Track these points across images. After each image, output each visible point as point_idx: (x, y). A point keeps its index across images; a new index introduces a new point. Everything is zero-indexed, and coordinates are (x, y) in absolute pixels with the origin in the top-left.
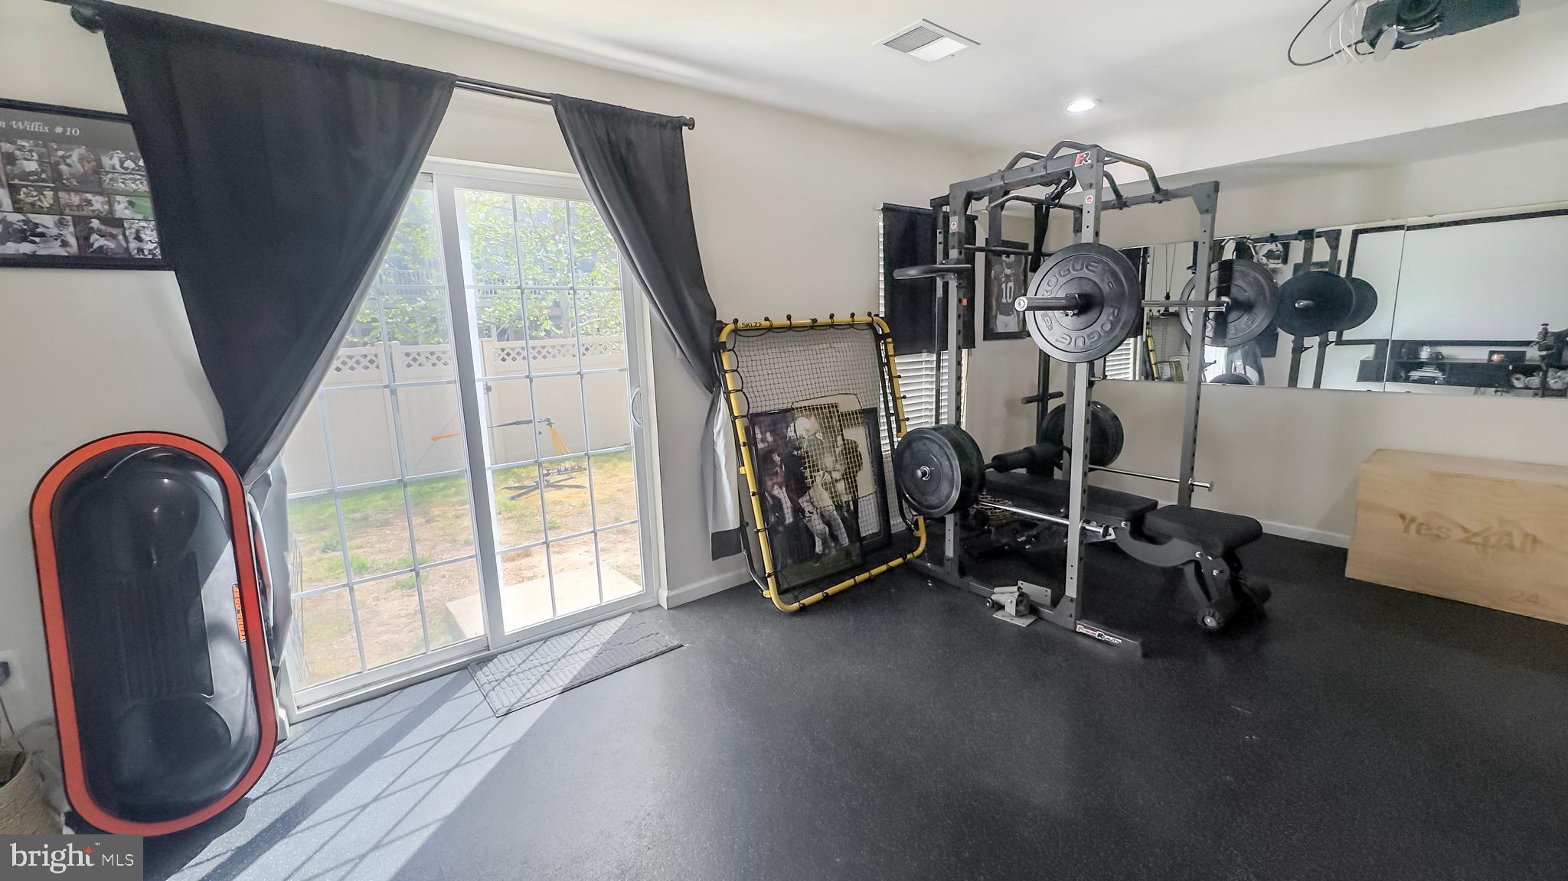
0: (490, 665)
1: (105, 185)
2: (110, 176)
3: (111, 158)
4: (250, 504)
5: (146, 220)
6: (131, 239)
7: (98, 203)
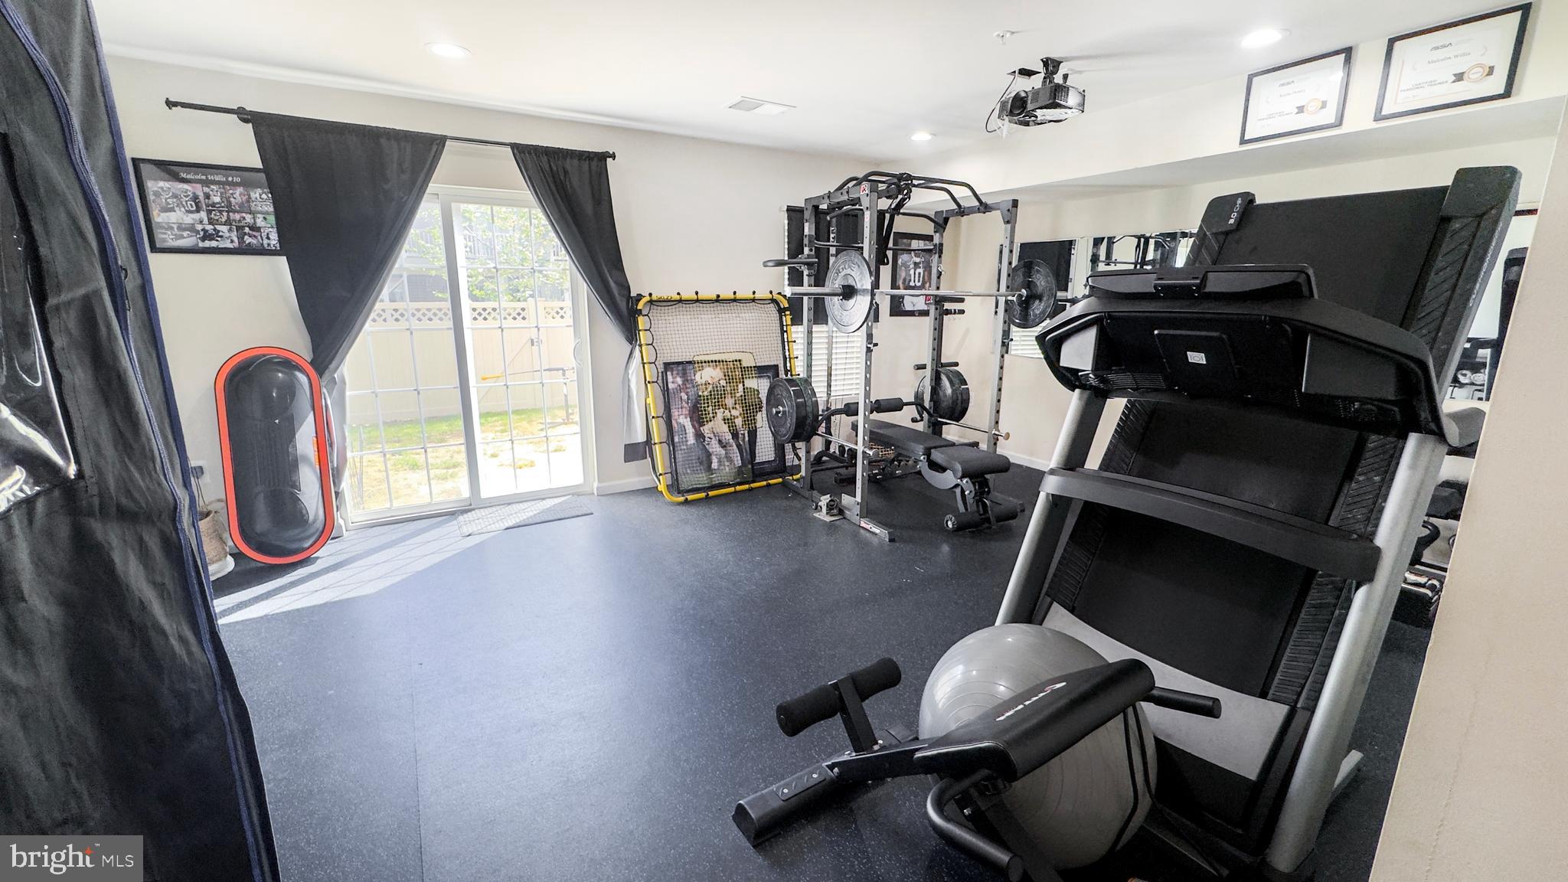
0: (469, 514)
1: (252, 209)
2: (255, 203)
3: (255, 193)
4: (324, 393)
5: (272, 227)
6: (264, 238)
7: (249, 218)
